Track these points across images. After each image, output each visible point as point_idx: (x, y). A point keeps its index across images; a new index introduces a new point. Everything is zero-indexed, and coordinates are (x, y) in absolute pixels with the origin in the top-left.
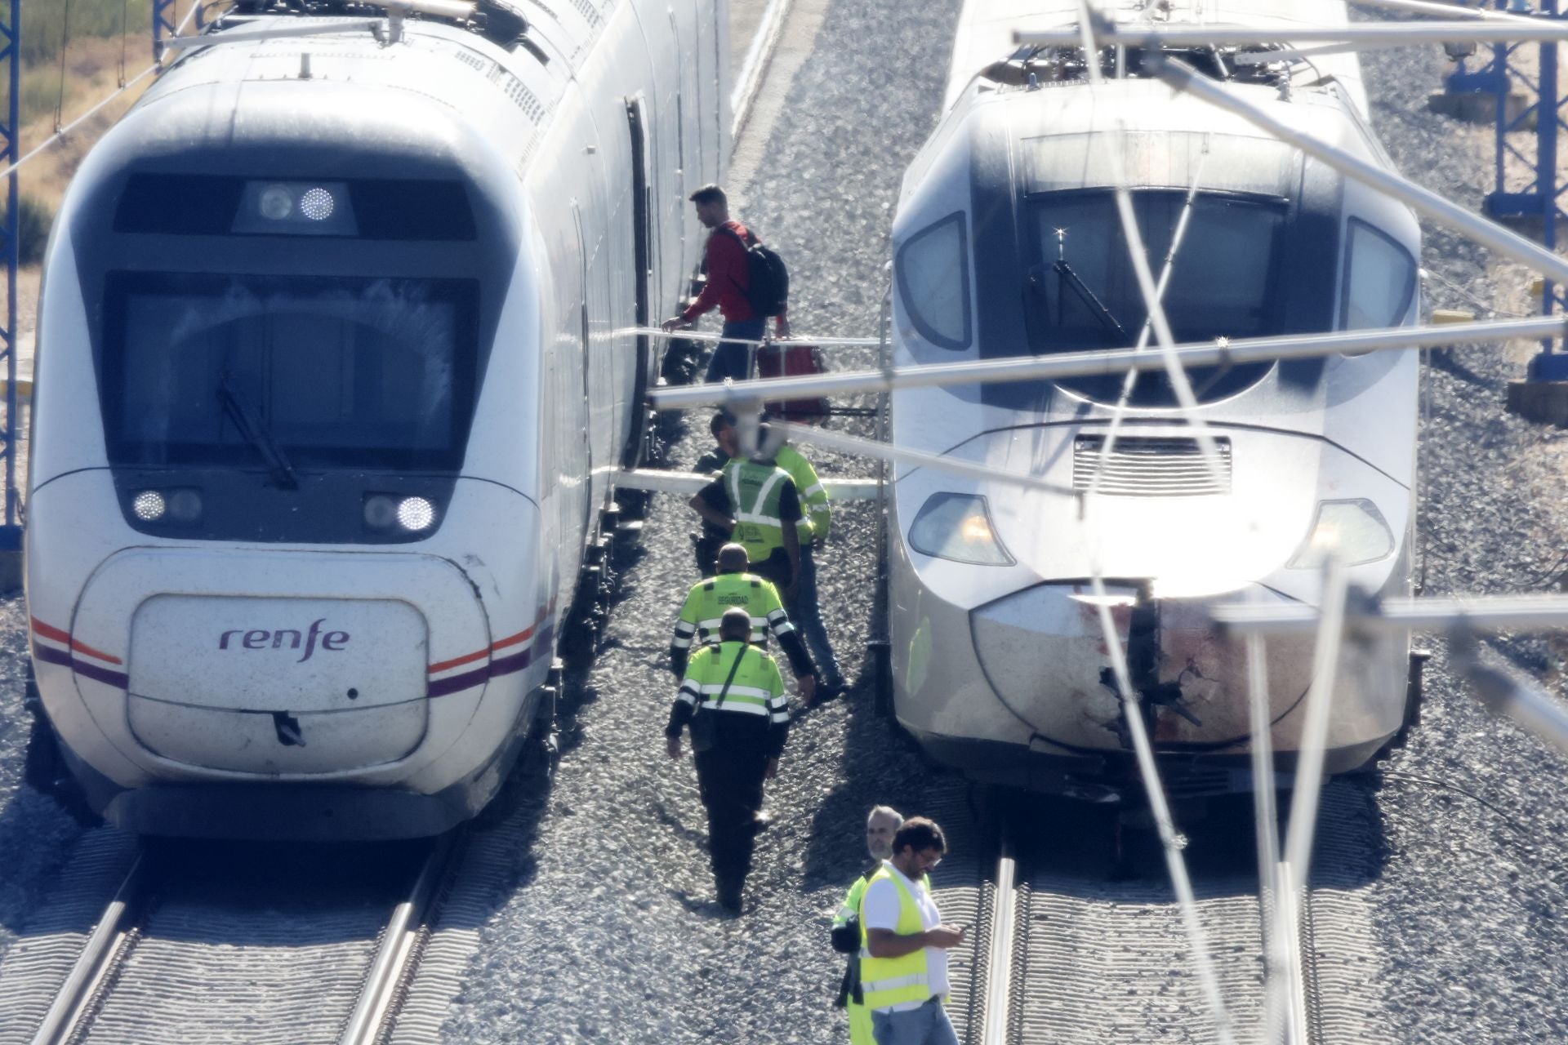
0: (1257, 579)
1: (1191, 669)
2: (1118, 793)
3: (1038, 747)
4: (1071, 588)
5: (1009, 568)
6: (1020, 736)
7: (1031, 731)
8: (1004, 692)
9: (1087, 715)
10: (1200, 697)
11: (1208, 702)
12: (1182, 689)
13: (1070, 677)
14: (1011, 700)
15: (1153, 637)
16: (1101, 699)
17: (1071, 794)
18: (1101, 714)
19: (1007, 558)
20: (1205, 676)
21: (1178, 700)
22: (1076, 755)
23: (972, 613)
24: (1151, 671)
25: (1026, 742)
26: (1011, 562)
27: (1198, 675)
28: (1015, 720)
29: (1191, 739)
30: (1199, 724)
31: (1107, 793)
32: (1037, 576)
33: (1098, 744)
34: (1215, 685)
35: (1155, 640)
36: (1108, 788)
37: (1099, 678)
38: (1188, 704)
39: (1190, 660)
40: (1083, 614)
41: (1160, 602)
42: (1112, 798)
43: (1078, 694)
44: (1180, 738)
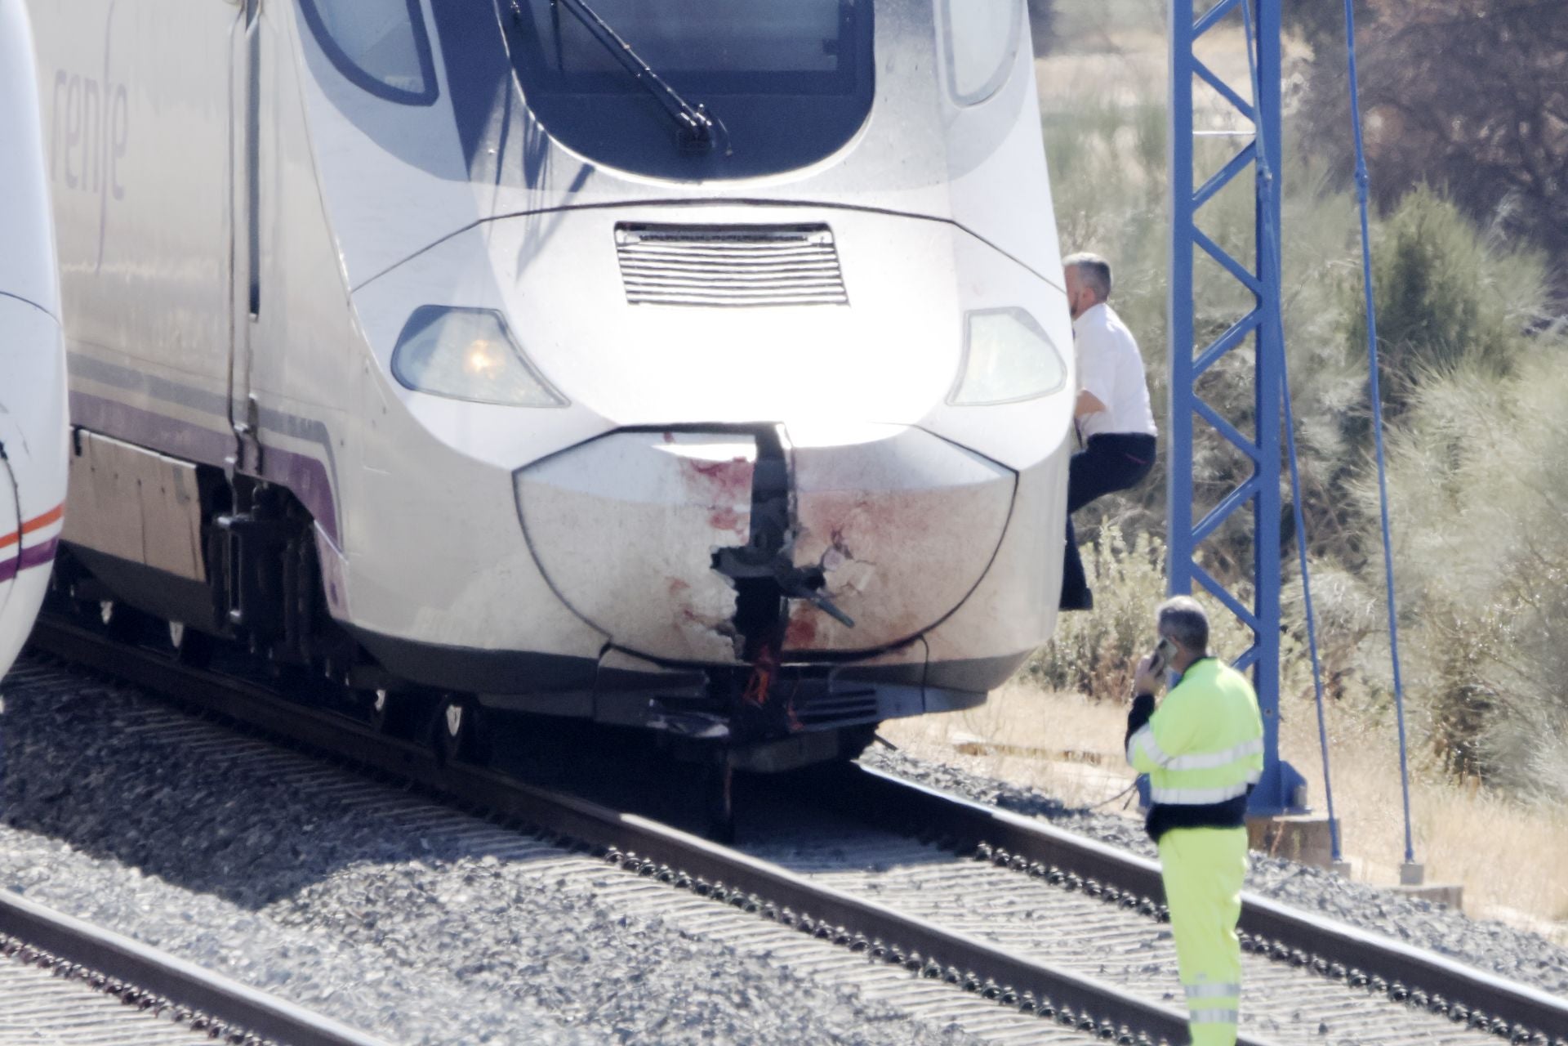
0: (915, 421)
1: (838, 547)
2: (724, 724)
3: (612, 660)
4: (660, 436)
5: (560, 411)
6: (585, 647)
7: (604, 640)
8: (561, 583)
9: (689, 614)
10: (850, 586)
11: (859, 593)
12: (827, 576)
13: (667, 562)
14: (572, 595)
15: (786, 503)
16: (711, 592)
17: (660, 724)
18: (710, 613)
19: (553, 396)
20: (856, 556)
21: (819, 591)
22: (668, 671)
23: (515, 474)
24: (781, 551)
25: (593, 654)
26: (562, 402)
27: (848, 555)
28: (580, 624)
29: (831, 645)
30: (849, 623)
31: (710, 724)
32: (606, 421)
33: (701, 655)
34: (870, 570)
35: (790, 508)
36: (712, 718)
37: (710, 562)
38: (833, 596)
39: (836, 534)
40: (683, 473)
41: (794, 452)
42: (719, 730)
43: (677, 585)
44: (816, 644)
